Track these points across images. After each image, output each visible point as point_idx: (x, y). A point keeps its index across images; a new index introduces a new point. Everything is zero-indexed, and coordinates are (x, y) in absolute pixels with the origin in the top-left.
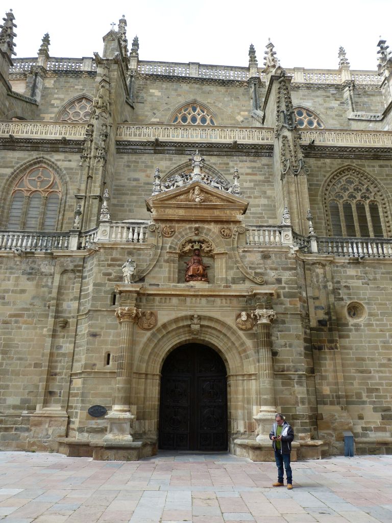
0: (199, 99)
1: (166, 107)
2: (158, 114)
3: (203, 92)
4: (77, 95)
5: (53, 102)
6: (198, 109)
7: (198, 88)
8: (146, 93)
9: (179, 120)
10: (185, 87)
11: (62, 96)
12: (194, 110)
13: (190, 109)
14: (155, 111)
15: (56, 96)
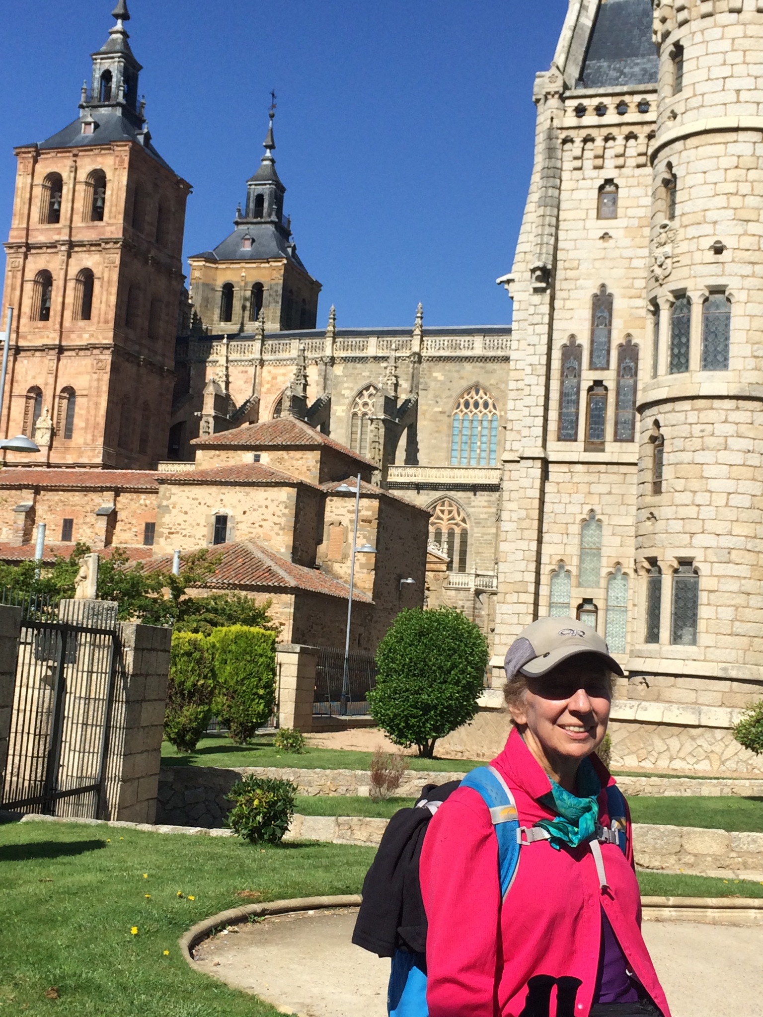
0: (482, 381)
1: (448, 393)
2: (441, 403)
3: (487, 372)
4: (364, 383)
5: (343, 392)
6: (481, 392)
7: (481, 367)
8: (429, 378)
9: (462, 406)
10: (468, 366)
11: (351, 385)
12: (477, 393)
13: (473, 393)
14: (438, 399)
15: (346, 385)
